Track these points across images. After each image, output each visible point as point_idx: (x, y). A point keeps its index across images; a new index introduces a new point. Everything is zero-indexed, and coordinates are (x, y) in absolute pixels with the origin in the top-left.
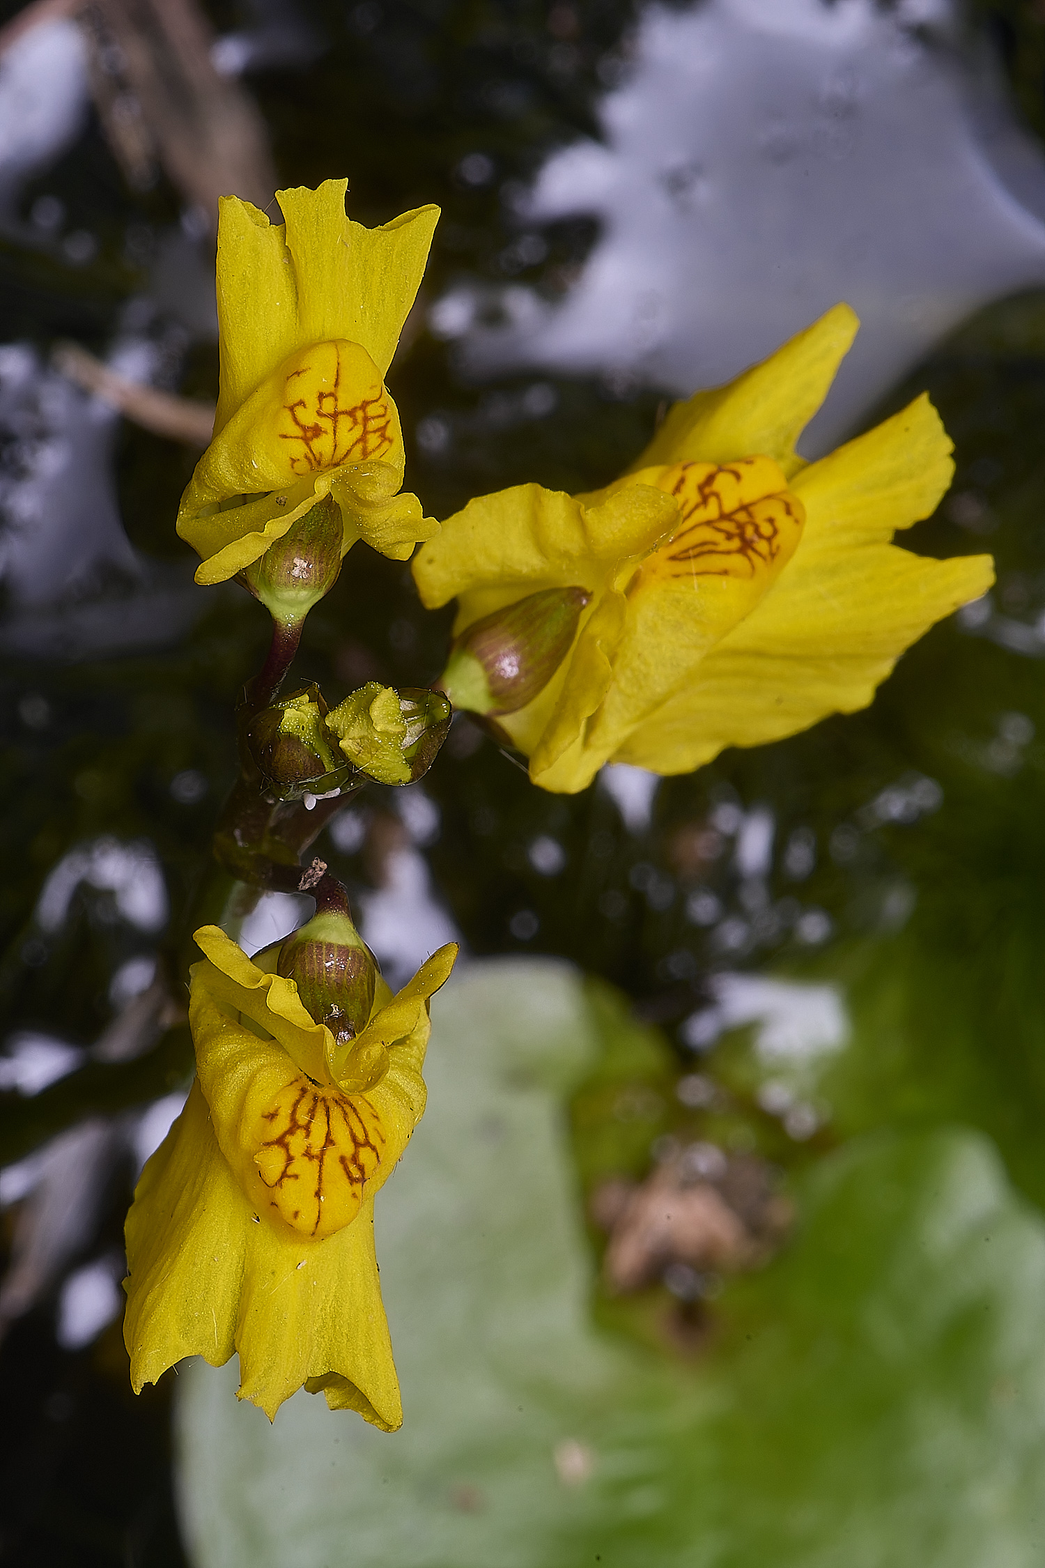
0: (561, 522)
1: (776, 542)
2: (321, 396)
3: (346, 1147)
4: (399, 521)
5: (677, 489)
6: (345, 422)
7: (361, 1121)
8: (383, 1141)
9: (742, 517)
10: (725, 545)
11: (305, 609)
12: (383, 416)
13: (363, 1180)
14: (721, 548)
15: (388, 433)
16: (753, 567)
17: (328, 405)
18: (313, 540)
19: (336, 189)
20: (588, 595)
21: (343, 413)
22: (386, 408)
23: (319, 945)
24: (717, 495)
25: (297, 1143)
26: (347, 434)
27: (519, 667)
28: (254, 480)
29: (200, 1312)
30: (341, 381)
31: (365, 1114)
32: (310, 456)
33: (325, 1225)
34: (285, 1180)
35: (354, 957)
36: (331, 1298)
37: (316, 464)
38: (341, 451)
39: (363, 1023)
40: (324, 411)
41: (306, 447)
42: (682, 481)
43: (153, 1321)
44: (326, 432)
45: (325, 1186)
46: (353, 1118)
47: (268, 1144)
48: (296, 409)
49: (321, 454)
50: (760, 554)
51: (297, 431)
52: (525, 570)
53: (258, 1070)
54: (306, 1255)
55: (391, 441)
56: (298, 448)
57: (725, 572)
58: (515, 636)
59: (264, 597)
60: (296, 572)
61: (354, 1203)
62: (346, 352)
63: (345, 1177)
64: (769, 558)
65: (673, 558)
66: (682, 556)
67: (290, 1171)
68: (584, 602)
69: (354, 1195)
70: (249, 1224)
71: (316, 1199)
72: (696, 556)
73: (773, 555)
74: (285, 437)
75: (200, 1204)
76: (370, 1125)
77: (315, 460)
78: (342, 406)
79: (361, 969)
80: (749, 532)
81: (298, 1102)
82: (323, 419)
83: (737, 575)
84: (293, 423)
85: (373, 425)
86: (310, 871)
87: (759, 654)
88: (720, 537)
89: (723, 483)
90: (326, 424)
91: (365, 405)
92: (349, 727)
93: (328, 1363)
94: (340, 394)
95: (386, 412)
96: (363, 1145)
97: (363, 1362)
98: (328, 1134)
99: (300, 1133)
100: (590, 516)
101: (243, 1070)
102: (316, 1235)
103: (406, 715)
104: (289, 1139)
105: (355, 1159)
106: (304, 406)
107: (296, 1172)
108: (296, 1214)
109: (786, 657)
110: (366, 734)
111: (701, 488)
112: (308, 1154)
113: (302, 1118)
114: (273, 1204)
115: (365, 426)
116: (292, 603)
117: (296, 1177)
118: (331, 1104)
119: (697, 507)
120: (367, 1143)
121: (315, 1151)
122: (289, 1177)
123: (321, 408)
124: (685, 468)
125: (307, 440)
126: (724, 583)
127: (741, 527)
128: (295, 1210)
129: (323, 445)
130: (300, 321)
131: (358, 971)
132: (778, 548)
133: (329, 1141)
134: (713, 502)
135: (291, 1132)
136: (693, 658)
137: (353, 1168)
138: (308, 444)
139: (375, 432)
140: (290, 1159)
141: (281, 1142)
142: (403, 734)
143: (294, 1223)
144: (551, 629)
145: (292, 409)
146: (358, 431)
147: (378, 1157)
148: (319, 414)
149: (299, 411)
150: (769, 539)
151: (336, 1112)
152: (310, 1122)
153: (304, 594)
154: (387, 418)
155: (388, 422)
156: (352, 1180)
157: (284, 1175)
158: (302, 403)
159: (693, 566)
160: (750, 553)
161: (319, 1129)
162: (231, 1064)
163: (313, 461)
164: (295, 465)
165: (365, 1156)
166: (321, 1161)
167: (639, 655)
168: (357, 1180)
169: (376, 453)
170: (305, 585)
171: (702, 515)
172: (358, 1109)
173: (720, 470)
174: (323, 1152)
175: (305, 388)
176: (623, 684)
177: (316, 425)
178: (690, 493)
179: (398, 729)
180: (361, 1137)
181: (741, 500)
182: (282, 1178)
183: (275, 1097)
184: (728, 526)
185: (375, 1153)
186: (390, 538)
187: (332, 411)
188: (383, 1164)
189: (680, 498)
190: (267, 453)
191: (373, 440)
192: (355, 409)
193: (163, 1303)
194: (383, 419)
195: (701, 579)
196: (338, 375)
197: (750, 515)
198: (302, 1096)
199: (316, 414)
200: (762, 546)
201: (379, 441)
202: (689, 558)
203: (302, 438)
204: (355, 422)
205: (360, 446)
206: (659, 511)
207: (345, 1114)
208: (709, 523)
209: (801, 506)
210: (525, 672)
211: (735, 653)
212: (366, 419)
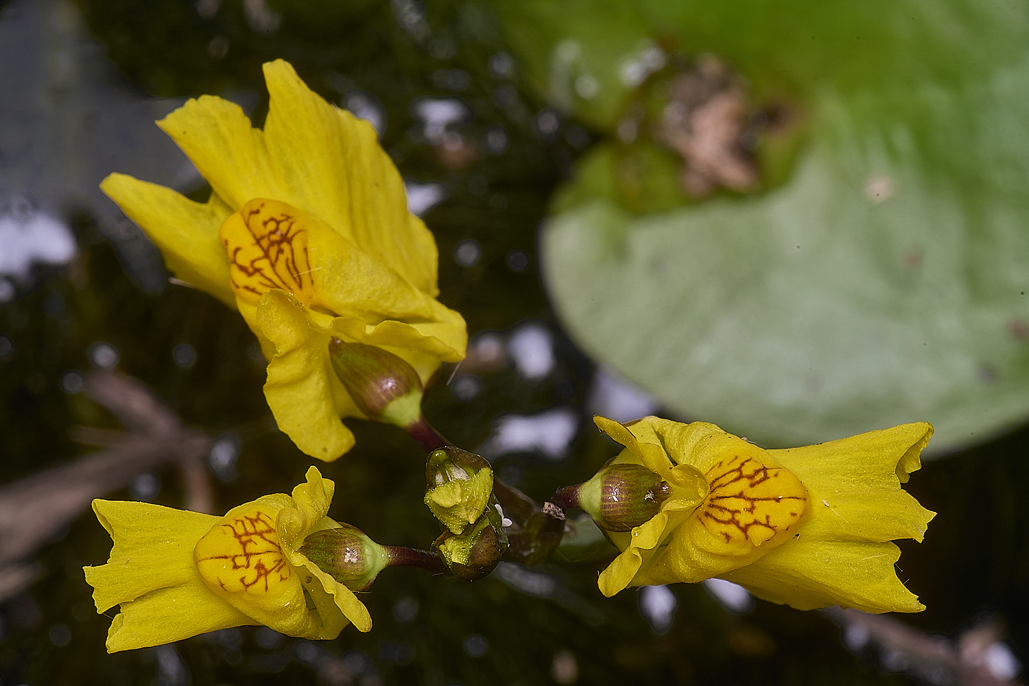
0: (288, 368)
1: (279, 218)
2: (236, 567)
3: (743, 485)
4: (312, 498)
5: (253, 290)
6: (251, 548)
7: (725, 475)
8: (736, 458)
9: (265, 243)
10: (287, 253)
11: (377, 547)
12: (243, 522)
13: (765, 469)
14: (290, 257)
15: (254, 516)
16: (299, 232)
17: (241, 561)
18: (331, 552)
19: (91, 574)
20: (334, 340)
21: (245, 550)
22: (237, 521)
23: (604, 507)
24: (253, 262)
25: (744, 518)
26: (259, 545)
27: (388, 377)
28: (297, 601)
29: (865, 569)
30: (223, 555)
31: (720, 472)
32: (276, 569)
33: (798, 493)
34: (770, 524)
35: (609, 482)
36: (845, 478)
37: (282, 563)
38: (271, 547)
39: (655, 476)
40: (245, 563)
41: (272, 572)
42: (247, 288)
43: (873, 600)
44: (260, 560)
45: (771, 496)
46: (723, 481)
47: (747, 537)
48: (247, 584)
49: (275, 561)
50: (289, 228)
51: (262, 580)
52: (322, 384)
53: (696, 547)
54: (819, 501)
55: (259, 514)
56: (273, 578)
57: (305, 250)
58: (367, 383)
59: (373, 577)
60: (354, 560)
61: (781, 473)
62: (203, 554)
63: (764, 483)
64: (290, 220)
65: (300, 286)
66: (298, 280)
67: (764, 521)
68: (338, 342)
69: (776, 475)
70: (801, 540)
71: (781, 501)
72: (298, 272)
73: (288, 218)
74: (266, 588)
75: (789, 572)
76: (726, 469)
77: (279, 564)
78: (241, 551)
79: (616, 476)
80: (275, 237)
81: (716, 519)
82: (251, 563)
83: (305, 242)
84: (256, 583)
85: (250, 529)
86: (551, 513)
87: (351, 209)
88: (282, 258)
89: (243, 259)
90: (254, 561)
91: (237, 536)
92: (460, 519)
93: (890, 476)
94: (232, 554)
95: (240, 521)
96: (741, 473)
97: (887, 452)
98: (735, 497)
99: (737, 517)
100: (281, 350)
101: (696, 556)
102: (805, 498)
103: (446, 480)
104: (742, 525)
105: (751, 477)
106: (244, 578)
107: (764, 517)
108: (793, 514)
109: (350, 190)
110: (464, 507)
111: (250, 275)
112: (751, 510)
113: (727, 516)
114: (787, 529)
115: (252, 534)
116: (374, 557)
117: (768, 517)
118: (714, 495)
119: (263, 275)
120: (739, 469)
121: (748, 505)
122: (768, 522)
123: (243, 566)
124: (237, 287)
125: (267, 573)
126: (312, 250)
127: (272, 244)
128: (790, 515)
129: (269, 561)
130: (183, 583)
131: (618, 478)
132: (282, 215)
133: (740, 496)
134: (258, 265)
135: (737, 524)
136: (365, 260)
137: (757, 478)
138: (270, 572)
139: (254, 527)
140: (756, 522)
141: (744, 530)
142: (460, 482)
143: (799, 515)
144: (360, 360)
145: (247, 586)
146: (256, 538)
147: (748, 461)
148: (247, 567)
149: (247, 581)
150: (278, 223)
151: (720, 492)
152: (729, 511)
153: (367, 551)
154: (244, 519)
155: (246, 518)
156: (766, 478)
157: (767, 525)
158: (242, 580)
159: (304, 272)
160: (290, 235)
161: (734, 504)
162: (692, 563)
163: (280, 565)
164: (285, 577)
165: (748, 470)
166: (755, 499)
167: (369, 298)
168: (765, 474)
169: (268, 523)
170: (361, 551)
171: (268, 272)
172: (717, 477)
173: (234, 262)
174: (748, 499)
175: (232, 579)
176: (388, 304)
177: (255, 568)
178: (254, 281)
179: (458, 486)
180: (736, 474)
181: (253, 245)
182: (769, 527)
183: (715, 536)
184: (273, 252)
185: (746, 463)
186: (323, 500)
187: (244, 558)
188: (751, 456)
189: (260, 288)
190: (279, 598)
191: (260, 527)
192: (241, 542)
193: (861, 594)
194: (245, 522)
195: (312, 264)
196: (220, 557)
197: (263, 238)
198: (711, 516)
199: (248, 569)
200: (283, 227)
201: (260, 522)
202: (299, 276)
203: (266, 576)
204: (250, 541)
205: (266, 535)
206: (273, 304)
207: (720, 486)
208: (273, 265)
209: (250, 202)
210: (391, 373)
211: (353, 228)
212: (247, 534)
